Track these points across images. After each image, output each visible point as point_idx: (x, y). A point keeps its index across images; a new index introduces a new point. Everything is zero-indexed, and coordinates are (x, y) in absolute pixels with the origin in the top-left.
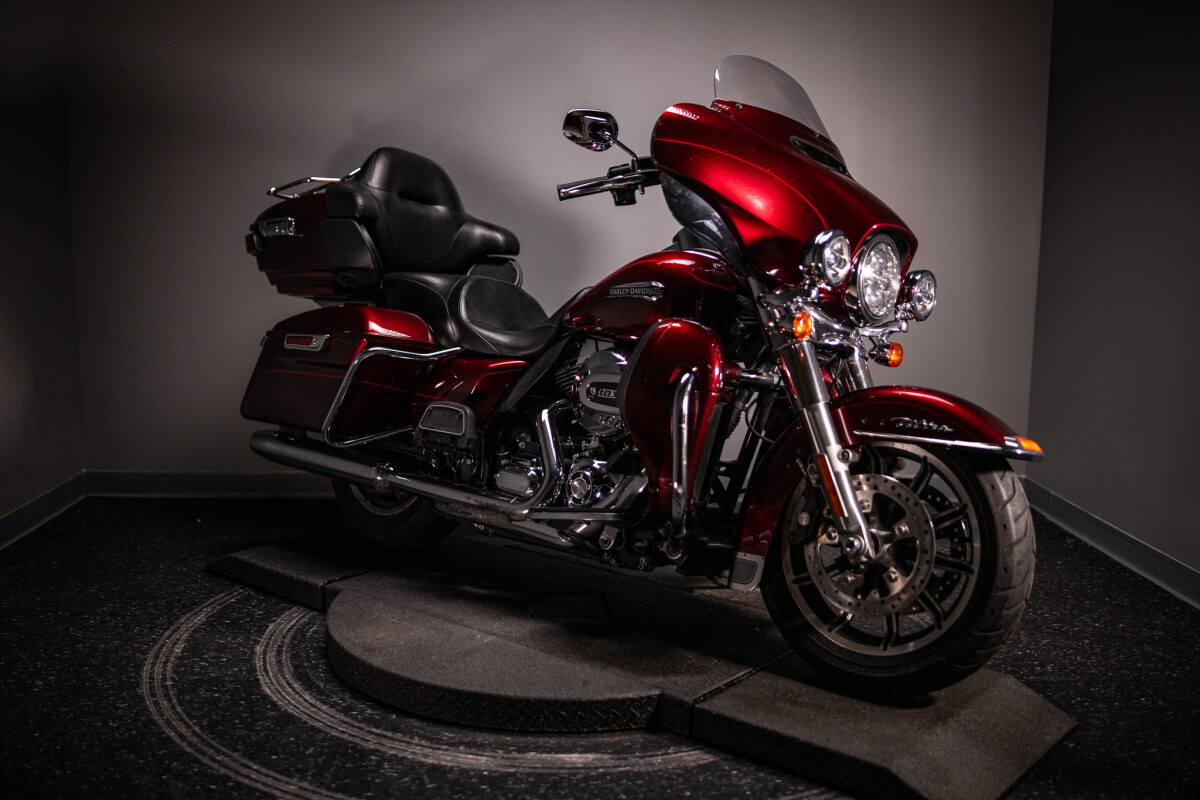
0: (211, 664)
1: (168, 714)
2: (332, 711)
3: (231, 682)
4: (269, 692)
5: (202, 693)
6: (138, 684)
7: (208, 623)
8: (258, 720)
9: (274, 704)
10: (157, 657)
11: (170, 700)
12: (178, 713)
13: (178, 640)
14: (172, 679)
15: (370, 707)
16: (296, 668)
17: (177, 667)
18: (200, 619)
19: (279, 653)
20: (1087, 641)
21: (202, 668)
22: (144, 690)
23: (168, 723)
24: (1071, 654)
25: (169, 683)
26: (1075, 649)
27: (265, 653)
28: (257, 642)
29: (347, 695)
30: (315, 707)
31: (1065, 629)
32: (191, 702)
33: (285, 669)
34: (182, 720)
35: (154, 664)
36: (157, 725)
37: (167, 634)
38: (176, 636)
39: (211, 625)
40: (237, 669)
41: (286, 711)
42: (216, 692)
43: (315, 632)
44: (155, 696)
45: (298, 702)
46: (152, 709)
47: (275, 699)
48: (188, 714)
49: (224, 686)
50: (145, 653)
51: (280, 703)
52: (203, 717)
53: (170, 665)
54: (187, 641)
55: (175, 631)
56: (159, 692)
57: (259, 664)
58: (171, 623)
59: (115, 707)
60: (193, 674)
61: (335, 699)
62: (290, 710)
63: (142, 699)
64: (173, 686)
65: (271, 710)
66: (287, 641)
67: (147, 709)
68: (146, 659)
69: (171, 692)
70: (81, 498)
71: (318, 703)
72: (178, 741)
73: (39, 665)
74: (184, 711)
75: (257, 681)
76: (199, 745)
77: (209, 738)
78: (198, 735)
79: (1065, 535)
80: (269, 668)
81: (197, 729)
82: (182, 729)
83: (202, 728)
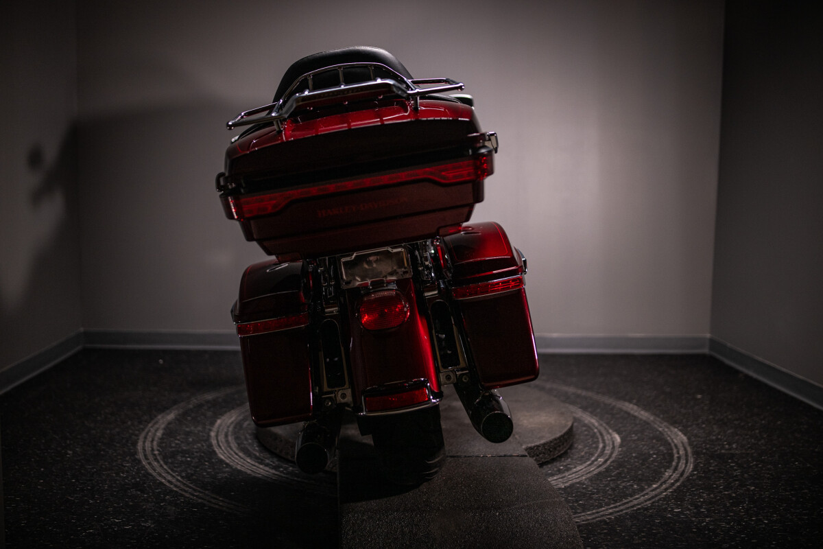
0: (182, 442)
1: (159, 469)
2: (267, 468)
3: (196, 452)
4: (222, 457)
5: (179, 458)
6: (136, 453)
7: (176, 419)
8: (218, 473)
9: (227, 465)
10: (145, 438)
11: (158, 462)
12: (165, 469)
13: (158, 428)
14: (158, 450)
15: (291, 466)
16: (239, 444)
17: (159, 445)
18: (171, 416)
19: (226, 436)
20: (757, 431)
21: (177, 444)
22: (141, 456)
23: (160, 475)
24: (747, 439)
25: (157, 453)
26: (750, 436)
27: (217, 436)
28: (210, 430)
29: (275, 460)
30: (255, 466)
31: (742, 424)
32: (172, 463)
33: (232, 445)
34: (168, 473)
35: (144, 442)
36: (152, 476)
37: (150, 425)
38: (157, 426)
39: (179, 420)
40: (199, 445)
41: (236, 468)
42: (189, 457)
43: (249, 425)
44: (148, 459)
45: (243, 463)
46: (148, 467)
47: (228, 461)
48: (172, 470)
49: (193, 454)
50: (137, 435)
51: (231, 464)
52: (182, 471)
53: (155, 443)
54: (164, 429)
55: (155, 424)
56: (151, 458)
57: (214, 442)
58: (152, 419)
59: (123, 466)
60: (172, 447)
61: (267, 461)
62: (239, 467)
63: (140, 461)
64: (159, 454)
65: (226, 467)
66: (231, 429)
67: (144, 467)
68: (138, 439)
69: (158, 458)
70: (79, 348)
71: (257, 464)
72: (168, 484)
73: (68, 442)
74: (169, 468)
75: (214, 451)
76: (182, 486)
77: (188, 483)
78: (179, 481)
79: (738, 372)
80: (221, 444)
81: (179, 478)
82: (170, 478)
83: (182, 477)
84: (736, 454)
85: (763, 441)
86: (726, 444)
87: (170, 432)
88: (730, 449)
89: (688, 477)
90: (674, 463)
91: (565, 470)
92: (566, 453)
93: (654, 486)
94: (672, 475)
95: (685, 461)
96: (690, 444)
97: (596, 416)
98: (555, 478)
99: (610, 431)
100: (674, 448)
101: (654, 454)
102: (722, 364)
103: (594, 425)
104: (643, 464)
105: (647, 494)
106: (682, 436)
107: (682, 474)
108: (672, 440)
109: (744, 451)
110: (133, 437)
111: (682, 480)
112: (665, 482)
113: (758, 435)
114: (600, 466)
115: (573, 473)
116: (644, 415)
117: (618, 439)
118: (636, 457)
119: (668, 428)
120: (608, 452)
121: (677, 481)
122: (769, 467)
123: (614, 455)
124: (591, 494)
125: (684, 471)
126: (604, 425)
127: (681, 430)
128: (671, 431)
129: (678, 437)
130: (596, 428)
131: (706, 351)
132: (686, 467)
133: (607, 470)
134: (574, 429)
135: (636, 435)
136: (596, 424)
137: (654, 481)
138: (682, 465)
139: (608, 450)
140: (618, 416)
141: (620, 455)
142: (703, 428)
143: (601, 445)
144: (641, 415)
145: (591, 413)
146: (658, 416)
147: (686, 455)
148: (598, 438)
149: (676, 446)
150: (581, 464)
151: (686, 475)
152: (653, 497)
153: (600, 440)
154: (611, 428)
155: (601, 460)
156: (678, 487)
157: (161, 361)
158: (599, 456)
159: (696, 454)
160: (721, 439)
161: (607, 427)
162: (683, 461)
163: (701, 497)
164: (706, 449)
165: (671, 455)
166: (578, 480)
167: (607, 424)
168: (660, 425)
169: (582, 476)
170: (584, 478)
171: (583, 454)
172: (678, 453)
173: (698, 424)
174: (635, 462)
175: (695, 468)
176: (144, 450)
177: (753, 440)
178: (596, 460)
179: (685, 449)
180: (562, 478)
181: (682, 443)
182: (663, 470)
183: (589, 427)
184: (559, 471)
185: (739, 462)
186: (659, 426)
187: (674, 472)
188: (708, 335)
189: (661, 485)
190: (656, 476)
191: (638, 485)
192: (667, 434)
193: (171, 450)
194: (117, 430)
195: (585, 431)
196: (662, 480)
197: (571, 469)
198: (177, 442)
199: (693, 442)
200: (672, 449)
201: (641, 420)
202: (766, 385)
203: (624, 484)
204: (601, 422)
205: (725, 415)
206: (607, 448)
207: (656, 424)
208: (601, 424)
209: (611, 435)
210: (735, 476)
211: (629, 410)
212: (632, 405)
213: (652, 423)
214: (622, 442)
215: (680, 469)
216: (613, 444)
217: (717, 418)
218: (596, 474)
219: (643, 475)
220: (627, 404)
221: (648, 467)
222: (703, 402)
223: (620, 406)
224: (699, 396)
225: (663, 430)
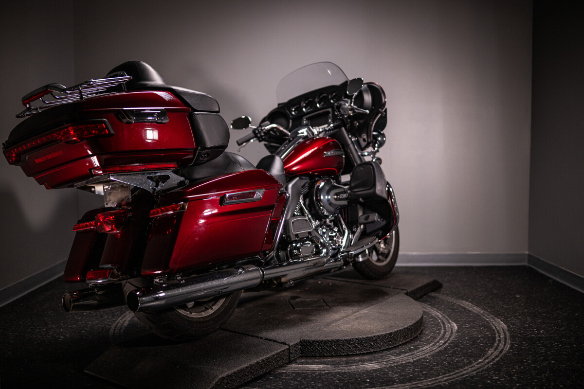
13: (125, 321)
20: (560, 321)
24: (552, 326)
26: (554, 324)
31: (549, 316)
37: (120, 318)
38: (125, 319)
55: (124, 317)
58: (122, 314)
68: (111, 328)
73: (61, 330)
79: (548, 278)
84: (543, 337)
86: (536, 331)
87: (133, 323)
88: (538, 334)
90: (496, 344)
91: (414, 349)
92: (417, 337)
93: (480, 360)
94: (493, 353)
95: (504, 343)
96: (509, 330)
97: (441, 311)
98: (407, 355)
99: (450, 321)
100: (497, 333)
101: (481, 337)
102: (537, 272)
103: (439, 317)
104: (472, 345)
105: (474, 366)
106: (504, 324)
107: (501, 352)
108: (496, 327)
109: (548, 335)
110: (107, 326)
111: (501, 356)
112: (488, 358)
114: (441, 346)
115: (420, 352)
116: (476, 309)
117: (455, 326)
118: (467, 340)
119: (493, 319)
120: (447, 336)
121: (497, 357)
122: (566, 346)
123: (451, 338)
124: (432, 366)
125: (502, 350)
126: (446, 317)
127: (502, 321)
128: (495, 321)
129: (500, 325)
130: (440, 319)
131: (526, 264)
132: (504, 347)
133: (446, 349)
134: (424, 320)
135: (469, 324)
136: (440, 316)
137: (480, 357)
138: (502, 346)
139: (448, 335)
140: (457, 310)
141: (456, 338)
142: (520, 319)
143: (443, 332)
144: (474, 309)
145: (437, 308)
146: (487, 311)
147: (505, 338)
148: (441, 327)
149: (498, 331)
150: (427, 345)
151: (504, 353)
152: (478, 369)
153: (443, 328)
154: (451, 319)
155: (442, 342)
156: (498, 361)
158: (441, 339)
159: (513, 337)
160: (532, 327)
161: (448, 318)
162: (502, 343)
163: (513, 368)
164: (521, 334)
165: (494, 339)
166: (423, 357)
167: (448, 316)
168: (488, 317)
169: (427, 353)
170: (428, 355)
171: (429, 337)
172: (500, 337)
173: (516, 316)
174: (467, 343)
175: (511, 348)
176: (114, 336)
177: (556, 327)
178: (438, 342)
179: (505, 334)
180: (412, 355)
181: (503, 329)
182: (487, 349)
183: (435, 319)
184: (410, 350)
185: (545, 343)
186: (486, 317)
187: (495, 351)
188: (527, 252)
189: (485, 360)
190: (482, 353)
191: (467, 360)
192: (492, 323)
193: (133, 335)
194: (96, 322)
195: (432, 321)
196: (486, 356)
197: (419, 348)
198: (138, 330)
199: (512, 328)
200: (495, 334)
201: (474, 313)
202: (569, 288)
203: (457, 359)
204: (444, 315)
205: (536, 309)
206: (447, 333)
207: (484, 316)
208: (444, 317)
209: (450, 324)
210: (540, 354)
211: (465, 306)
212: (467, 303)
213: (482, 316)
214: (458, 329)
215: (500, 349)
216: (452, 331)
217: (530, 311)
218: (437, 352)
219: (472, 352)
220: (464, 302)
221: (476, 347)
222: (520, 300)
223: (459, 304)
224: (518, 296)
225: (490, 320)
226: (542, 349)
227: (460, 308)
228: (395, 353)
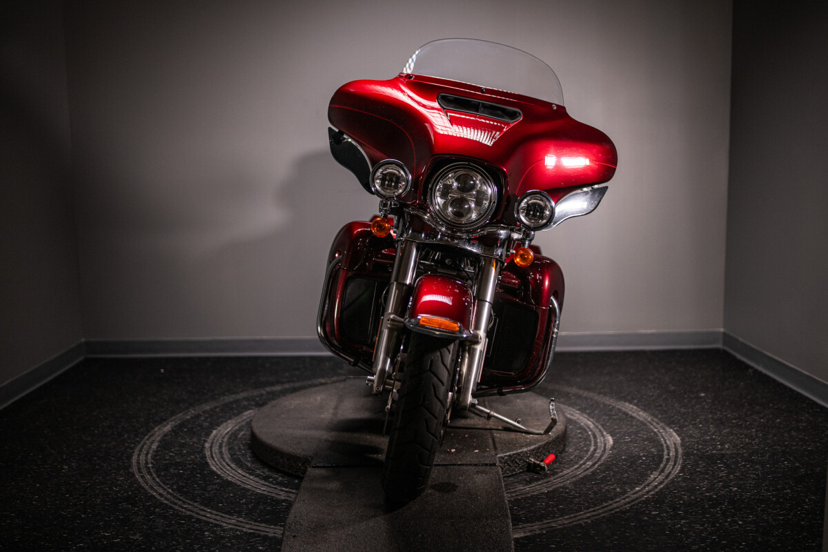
0: (176, 454)
1: (151, 482)
2: (257, 479)
3: (190, 464)
4: (215, 469)
5: (172, 471)
6: (130, 466)
7: (173, 431)
8: (209, 485)
9: (219, 476)
10: (141, 451)
11: (151, 475)
12: (157, 482)
13: (154, 441)
14: (152, 463)
15: (281, 476)
16: (231, 455)
17: (154, 458)
18: (167, 428)
19: (221, 446)
20: (754, 430)
21: (171, 456)
22: (134, 469)
23: (151, 488)
24: (742, 438)
25: (150, 465)
26: (745, 435)
27: (211, 447)
28: (205, 441)
29: (266, 470)
30: (245, 477)
31: (740, 423)
32: (165, 476)
33: (225, 456)
34: (160, 486)
35: (139, 455)
36: (144, 489)
37: (146, 437)
38: (153, 438)
39: (175, 432)
40: (193, 457)
41: (227, 479)
42: (181, 470)
43: (244, 435)
44: (142, 473)
45: (234, 474)
46: (140, 480)
47: (219, 473)
48: (164, 483)
49: (185, 466)
50: (133, 449)
51: (223, 475)
52: (174, 484)
53: (149, 456)
54: (160, 441)
55: (151, 436)
56: (144, 471)
57: (208, 453)
58: (148, 431)
59: (116, 479)
60: (165, 460)
61: (258, 472)
62: (229, 479)
63: (133, 475)
64: (153, 467)
65: (217, 479)
66: (225, 440)
67: (137, 480)
68: (133, 452)
69: (152, 471)
70: (81, 358)
71: (247, 475)
72: (158, 497)
73: (64, 457)
74: (161, 481)
75: (207, 463)
76: (172, 499)
77: (178, 495)
78: (171, 494)
79: (748, 367)
80: (214, 455)
81: (170, 491)
82: (161, 491)
83: (173, 490)
84: (727, 454)
85: (757, 440)
86: (719, 445)
87: (165, 444)
88: (721, 450)
89: (673, 479)
90: (662, 465)
91: (551, 475)
93: (637, 489)
94: (657, 477)
95: (673, 463)
96: (682, 445)
97: (593, 418)
98: (540, 483)
99: (605, 433)
100: (665, 449)
101: (644, 456)
102: (734, 358)
103: (589, 428)
104: (630, 467)
105: (628, 497)
106: (677, 436)
107: (667, 477)
108: (665, 440)
109: (735, 451)
110: (128, 450)
111: (666, 482)
112: (648, 485)
113: (754, 434)
114: (588, 469)
115: (559, 478)
116: (642, 415)
117: (610, 440)
118: (624, 460)
119: (664, 429)
120: (597, 455)
121: (661, 483)
122: (757, 467)
123: (603, 458)
124: (573, 498)
125: (670, 473)
126: (600, 427)
127: (675, 431)
128: (666, 432)
129: (672, 438)
130: (591, 430)
131: (720, 346)
132: (672, 469)
133: (593, 473)
134: (569, 432)
135: (630, 436)
136: (592, 426)
137: (637, 484)
138: (669, 467)
139: (598, 453)
140: (615, 417)
141: (610, 457)
142: (700, 428)
143: (592, 448)
144: (639, 415)
145: (589, 414)
146: (657, 417)
147: (676, 457)
148: (590, 441)
149: (668, 447)
150: (568, 468)
151: (671, 477)
152: (633, 501)
153: (593, 444)
154: (606, 430)
155: (590, 463)
156: (661, 489)
157: (162, 371)
158: (588, 460)
159: (687, 455)
160: (714, 439)
161: (602, 429)
162: (671, 463)
163: (681, 499)
164: (698, 450)
165: (661, 457)
166: (562, 485)
167: (603, 426)
168: (657, 426)
169: (568, 480)
170: (568, 482)
171: (572, 457)
172: (668, 455)
173: (695, 424)
174: (623, 464)
175: (682, 470)
176: (138, 463)
177: (747, 440)
178: (584, 463)
179: (676, 451)
180: (546, 482)
181: (675, 444)
182: (649, 471)
183: (583, 430)
185: (728, 462)
186: (654, 427)
187: (660, 475)
188: (722, 330)
189: (644, 487)
190: (641, 478)
191: (621, 488)
192: (662, 435)
193: (164, 462)
194: (113, 443)
195: (579, 433)
196: (647, 482)
197: (557, 473)
198: (171, 454)
199: (687, 442)
200: (663, 451)
201: (638, 420)
202: (774, 381)
203: (607, 488)
204: (597, 424)
205: (725, 414)
206: (598, 451)
207: (652, 424)
208: (597, 427)
209: (604, 438)
210: (720, 478)
211: (627, 411)
212: (631, 406)
213: (649, 424)
214: (614, 444)
215: (667, 472)
216: (605, 447)
217: (715, 417)
218: (581, 478)
219: (628, 478)
220: (627, 404)
221: (634, 470)
222: (705, 401)
223: (620, 407)
224: (703, 395)
225: (659, 431)
226: (723, 471)
227: (620, 414)
228: (525, 480)
